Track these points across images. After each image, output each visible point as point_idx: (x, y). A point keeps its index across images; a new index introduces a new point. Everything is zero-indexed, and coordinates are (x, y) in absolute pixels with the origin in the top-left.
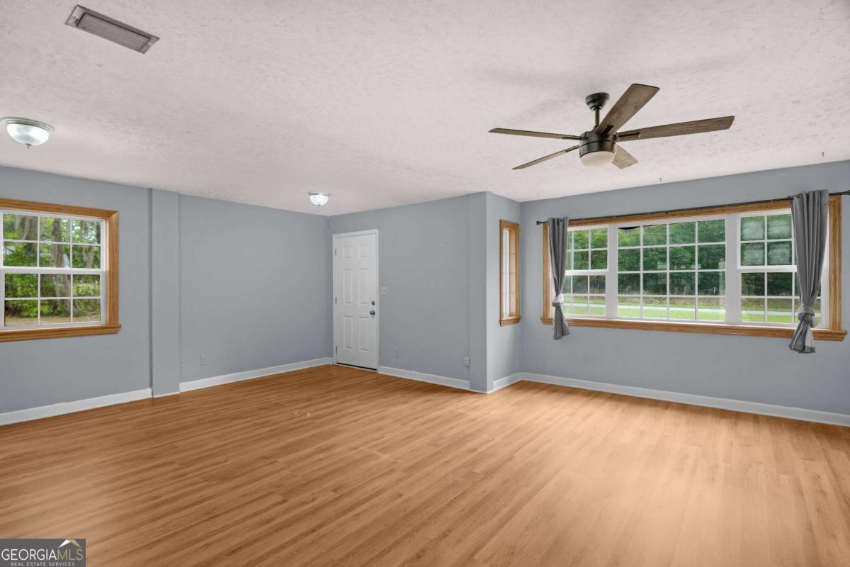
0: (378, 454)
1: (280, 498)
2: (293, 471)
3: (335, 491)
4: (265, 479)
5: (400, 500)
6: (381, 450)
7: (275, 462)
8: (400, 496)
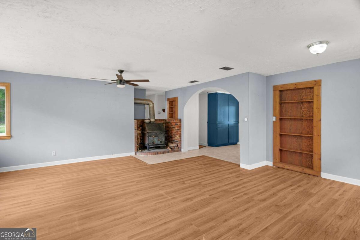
0: (164, 194)
1: (201, 183)
2: (200, 191)
3: (185, 183)
4: (210, 189)
5: (166, 179)
6: (162, 195)
7: (210, 195)
8: (165, 180)
